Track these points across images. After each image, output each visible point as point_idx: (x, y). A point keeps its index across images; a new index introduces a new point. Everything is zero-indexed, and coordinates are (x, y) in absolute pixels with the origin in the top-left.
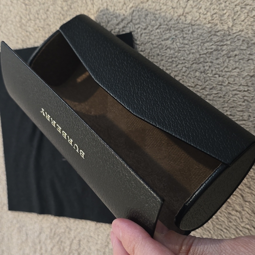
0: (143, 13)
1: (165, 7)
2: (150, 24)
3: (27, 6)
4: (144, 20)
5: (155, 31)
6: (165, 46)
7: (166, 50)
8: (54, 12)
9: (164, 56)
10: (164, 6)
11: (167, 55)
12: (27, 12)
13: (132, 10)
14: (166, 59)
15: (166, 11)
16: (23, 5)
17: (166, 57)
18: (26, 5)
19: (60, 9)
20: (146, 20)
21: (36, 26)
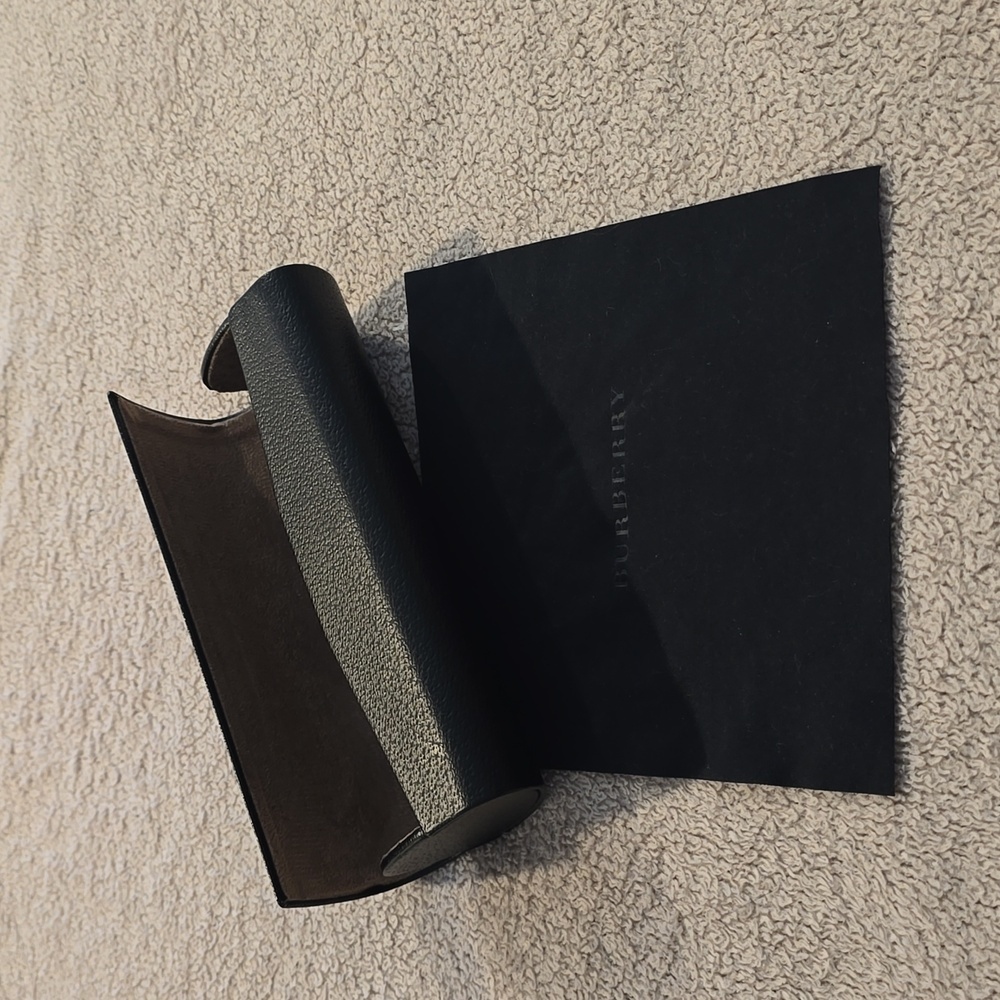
0: (916, 110)
1: (988, 90)
2: (934, 142)
3: (543, 113)
4: (916, 131)
5: (951, 161)
6: (980, 205)
7: (984, 216)
8: (624, 125)
9: (977, 236)
10: (984, 85)
11: (986, 232)
12: (541, 132)
13: (879, 102)
14: (980, 245)
15: (989, 100)
16: (532, 110)
17: (982, 238)
18: (539, 109)
19: (643, 114)
20: (923, 129)
21: (565, 170)
